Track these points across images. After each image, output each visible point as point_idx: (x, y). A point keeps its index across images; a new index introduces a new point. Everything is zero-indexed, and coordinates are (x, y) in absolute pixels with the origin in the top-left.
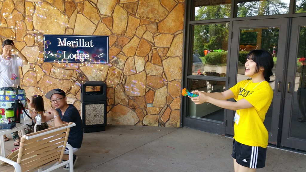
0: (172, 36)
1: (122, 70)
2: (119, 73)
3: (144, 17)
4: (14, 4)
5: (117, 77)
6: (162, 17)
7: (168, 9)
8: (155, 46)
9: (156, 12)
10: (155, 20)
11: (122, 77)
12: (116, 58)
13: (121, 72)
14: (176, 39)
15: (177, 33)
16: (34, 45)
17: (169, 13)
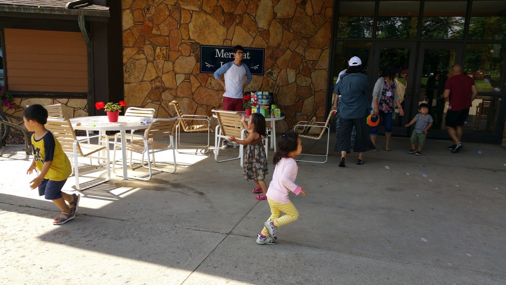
0: (320, 51)
1: (276, 81)
2: (272, 84)
3: (297, 32)
4: (170, 11)
5: (271, 88)
6: (313, 33)
7: (318, 26)
8: (305, 59)
9: (308, 28)
10: (307, 35)
11: (275, 87)
12: (270, 70)
13: (274, 83)
14: (323, 54)
15: (325, 48)
16: (190, 56)
17: (319, 29)
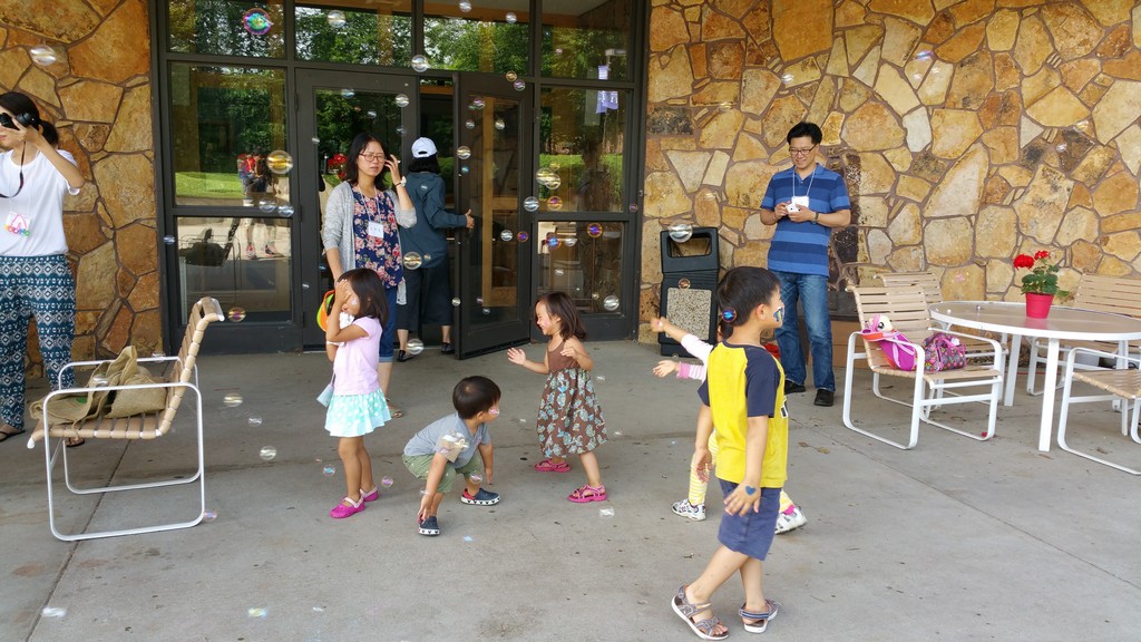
0: (117, 91)
3: (20, 23)
6: (83, 29)
7: (97, 8)
8: (64, 119)
9: (60, 11)
10: (60, 36)
14: (129, 101)
15: (133, 82)
17: (102, 20)
